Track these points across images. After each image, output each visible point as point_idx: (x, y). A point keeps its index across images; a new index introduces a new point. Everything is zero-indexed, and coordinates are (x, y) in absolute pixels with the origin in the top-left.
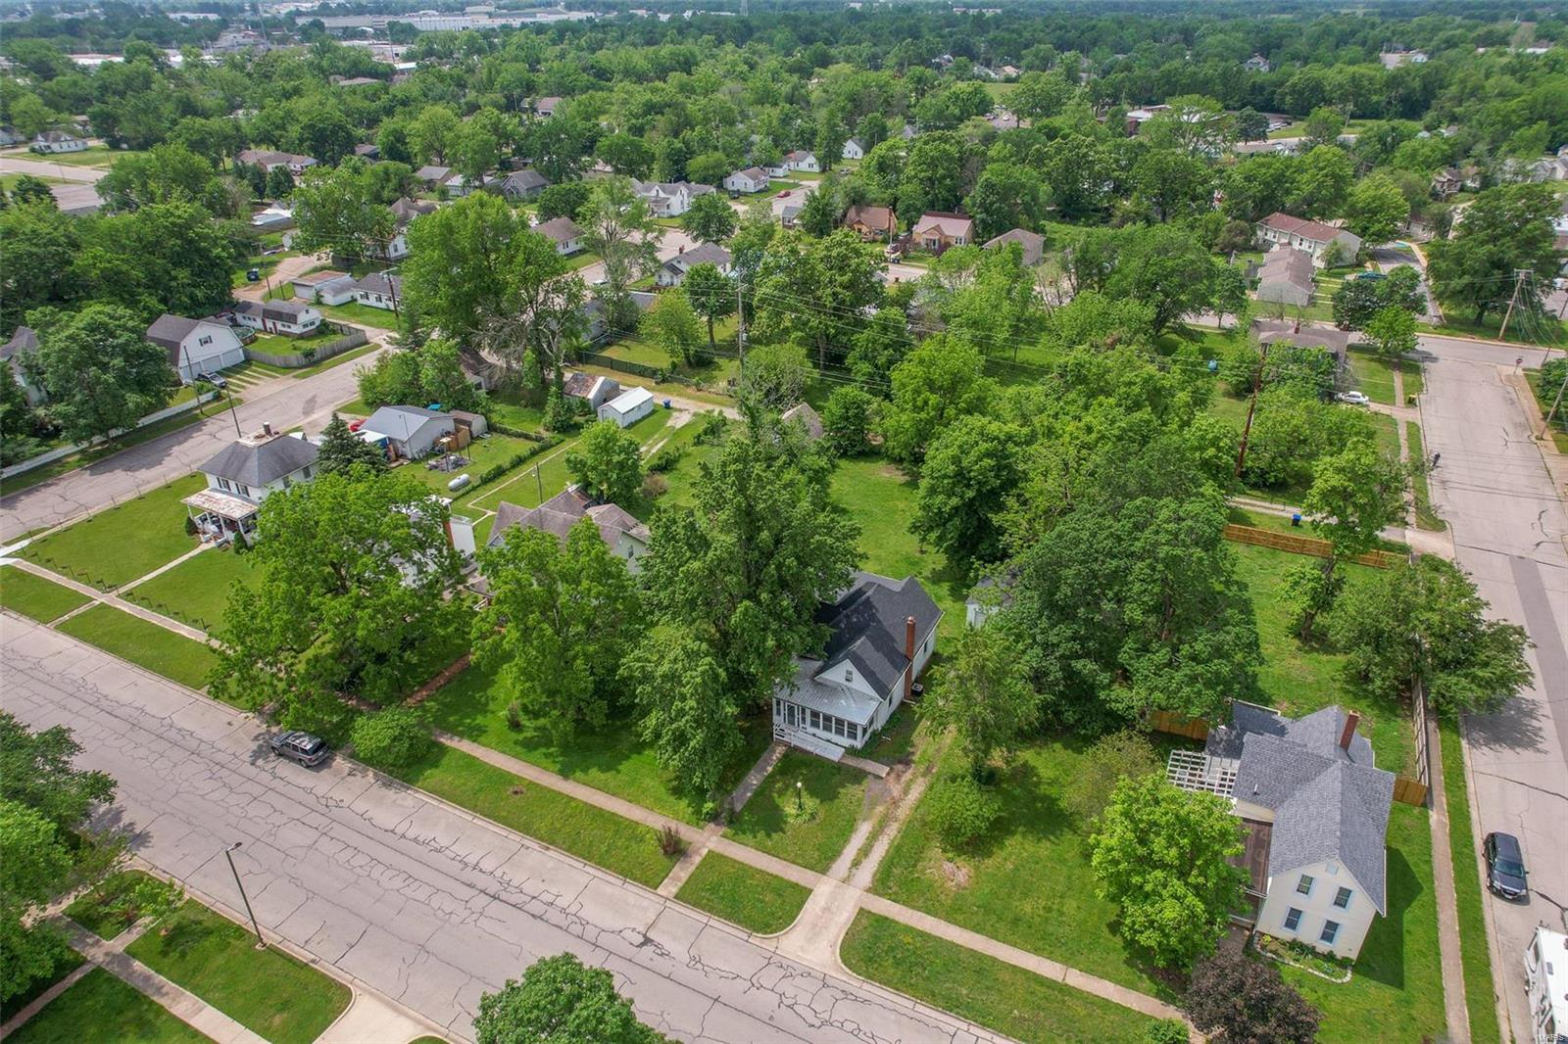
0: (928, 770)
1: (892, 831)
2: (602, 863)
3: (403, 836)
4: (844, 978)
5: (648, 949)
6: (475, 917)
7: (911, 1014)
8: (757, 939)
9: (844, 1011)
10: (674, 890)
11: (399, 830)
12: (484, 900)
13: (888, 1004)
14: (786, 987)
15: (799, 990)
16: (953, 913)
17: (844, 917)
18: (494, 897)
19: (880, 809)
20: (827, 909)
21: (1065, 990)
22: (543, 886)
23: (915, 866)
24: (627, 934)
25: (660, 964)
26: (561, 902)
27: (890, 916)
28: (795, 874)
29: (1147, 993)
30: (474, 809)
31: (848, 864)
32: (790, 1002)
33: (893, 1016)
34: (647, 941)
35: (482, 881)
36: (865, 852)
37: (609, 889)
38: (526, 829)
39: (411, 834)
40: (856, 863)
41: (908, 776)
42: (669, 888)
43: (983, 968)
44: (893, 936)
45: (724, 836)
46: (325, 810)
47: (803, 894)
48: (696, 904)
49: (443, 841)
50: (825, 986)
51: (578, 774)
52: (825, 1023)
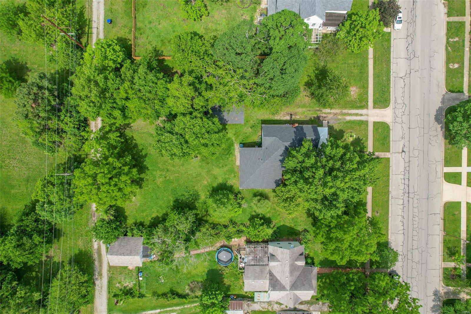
0: (318, 110)
1: (346, 111)
2: (388, 175)
3: (404, 229)
5: (405, 150)
6: (415, 193)
7: (394, 87)
8: (391, 128)
9: (399, 101)
10: (388, 153)
11: (402, 232)
12: (411, 195)
13: (394, 93)
14: (399, 116)
15: (399, 113)
16: (365, 87)
17: (377, 111)
18: (409, 193)
19: (339, 117)
20: (377, 116)
21: (375, 57)
22: (401, 185)
23: (355, 101)
24: (403, 157)
25: (407, 145)
26: (402, 177)
27: (372, 101)
28: (371, 128)
30: (388, 219)
31: (362, 117)
32: (403, 114)
33: (396, 91)
34: (403, 151)
35: (406, 199)
36: (357, 115)
37: (394, 169)
38: (387, 201)
39: (402, 228)
40: (361, 115)
41: (324, 115)
42: (388, 155)
43: (376, 76)
44: (378, 98)
46: (406, 256)
47: (375, 123)
48: (389, 146)
49: (400, 218)
50: (395, 108)
51: (364, 201)
52: (404, 104)
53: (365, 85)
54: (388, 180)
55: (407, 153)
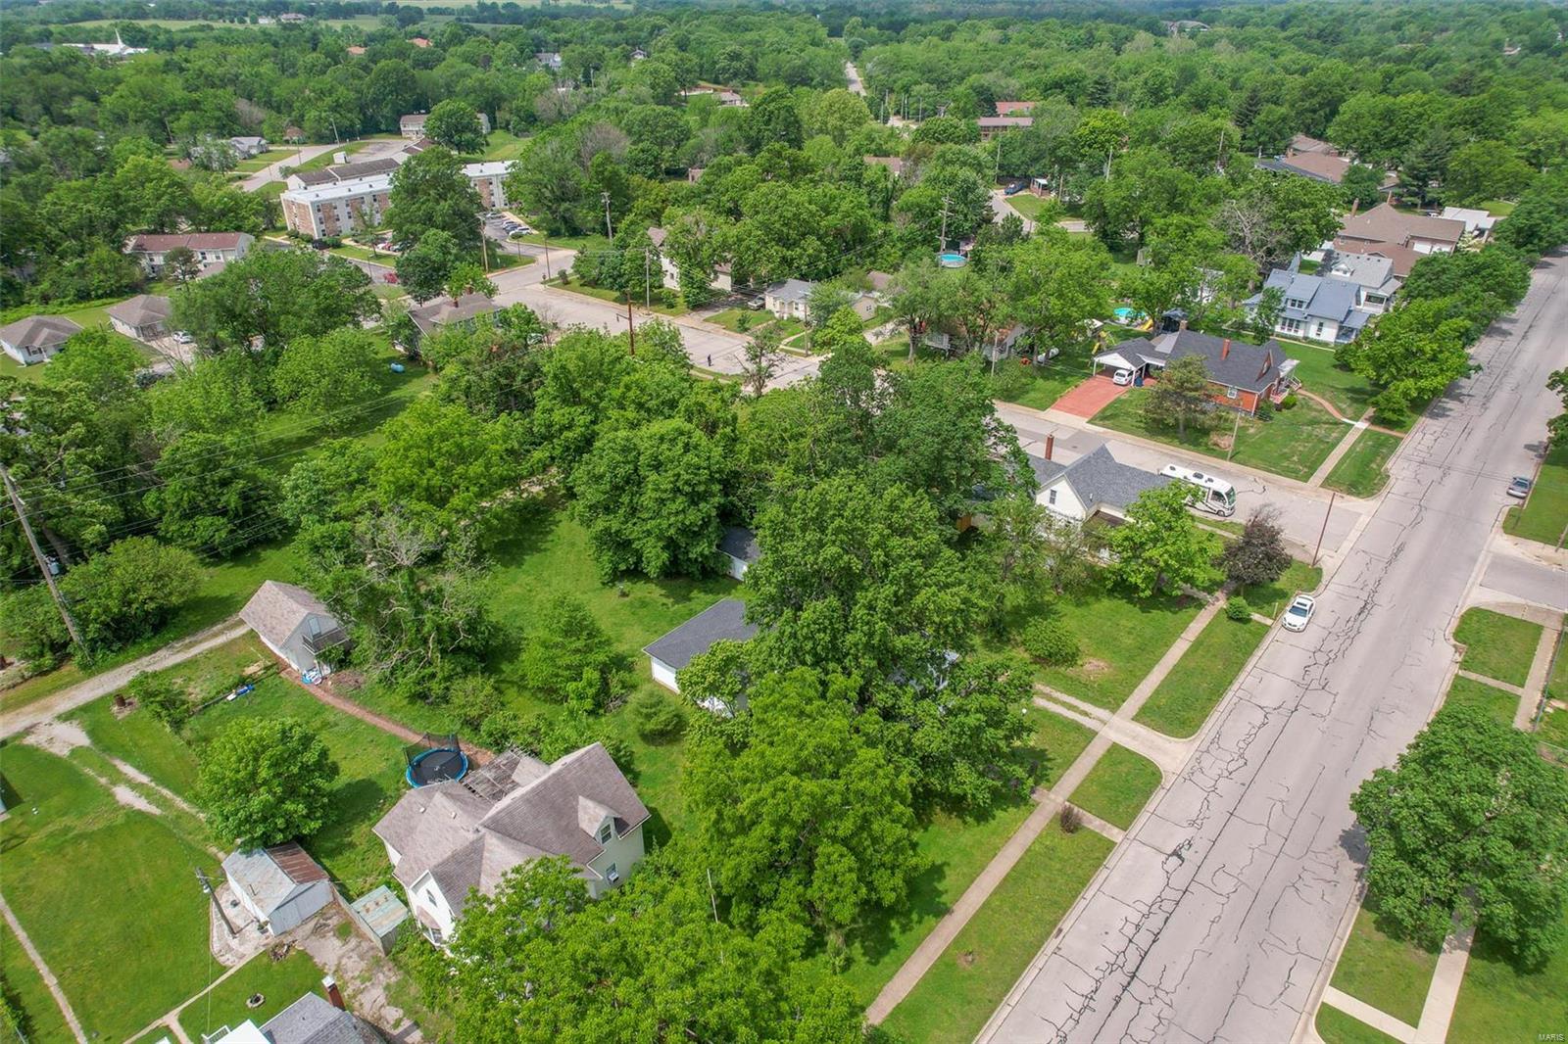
2: (1084, 882)
4: (1200, 741)
5: (1184, 853)
6: (1161, 994)
8: (1166, 784)
9: (1230, 743)
10: (1116, 830)
12: (1135, 986)
13: (1219, 723)
14: (1211, 773)
15: (1213, 767)
16: (1134, 674)
17: (1141, 729)
18: (1133, 976)
20: (1134, 738)
21: (1199, 643)
22: (1114, 933)
23: (1086, 684)
24: (1168, 868)
25: (1199, 848)
26: (1134, 917)
27: (1142, 702)
28: (1096, 751)
29: (1196, 613)
31: (1086, 718)
32: (1226, 774)
33: (1230, 722)
34: (1176, 853)
35: (1111, 988)
36: (1071, 707)
37: (1116, 878)
38: (1031, 951)
40: (1086, 714)
42: (1114, 833)
43: (1182, 671)
44: (1159, 707)
45: (1049, 789)
47: (1115, 749)
48: (1132, 817)
50: (1208, 751)
52: (1241, 756)
53: (1137, 672)
54: (1075, 895)
55: (1188, 869)
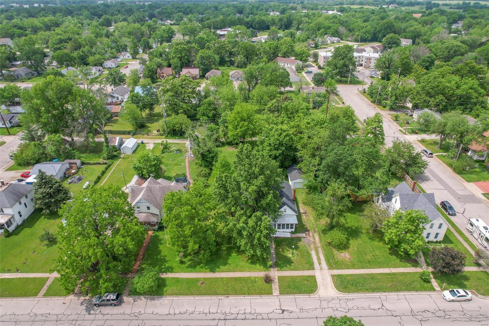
0: (315, 230)
1: (320, 250)
2: (249, 294)
3: (175, 314)
4: (342, 295)
5: (285, 313)
7: (366, 297)
8: (312, 296)
9: (350, 304)
10: (278, 292)
11: (172, 312)
12: (222, 322)
13: (359, 297)
14: (330, 305)
15: (335, 304)
16: (353, 267)
17: (329, 279)
18: (225, 320)
19: (312, 246)
20: (323, 279)
21: (394, 274)
22: (238, 309)
23: (334, 258)
24: (275, 311)
25: (292, 315)
26: (248, 311)
27: (340, 274)
29: (410, 267)
30: (192, 294)
31: (318, 264)
32: (335, 309)
33: (363, 300)
34: (283, 311)
35: (217, 316)
36: (319, 259)
37: (258, 301)
38: (216, 294)
39: (177, 312)
40: (320, 264)
41: (311, 234)
42: (276, 292)
43: (373, 277)
44: (345, 278)
45: (278, 270)
46: (137, 318)
47: (313, 277)
48: (288, 293)
49: (191, 310)
50: (340, 300)
51: (217, 270)
52: (349, 310)
53: (356, 267)
54: (244, 294)
55: (281, 316)
